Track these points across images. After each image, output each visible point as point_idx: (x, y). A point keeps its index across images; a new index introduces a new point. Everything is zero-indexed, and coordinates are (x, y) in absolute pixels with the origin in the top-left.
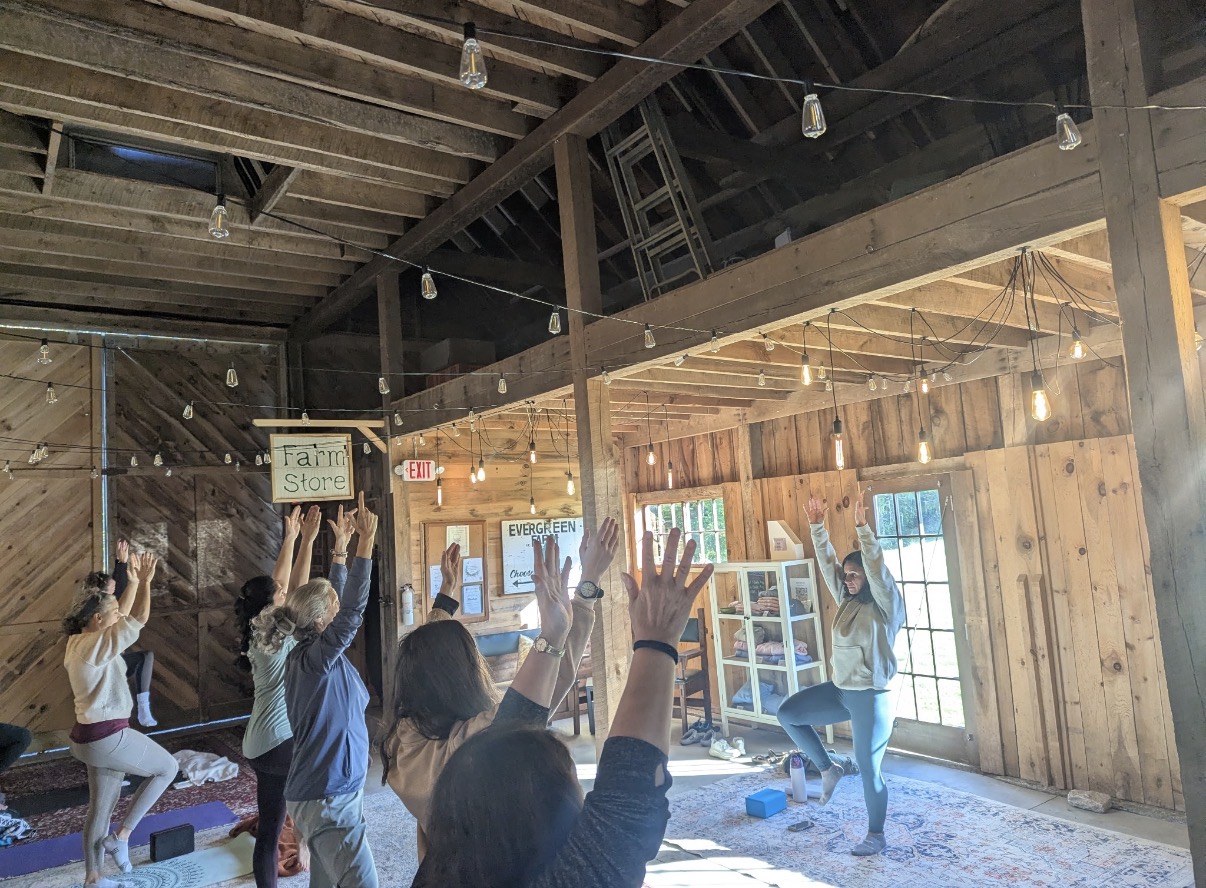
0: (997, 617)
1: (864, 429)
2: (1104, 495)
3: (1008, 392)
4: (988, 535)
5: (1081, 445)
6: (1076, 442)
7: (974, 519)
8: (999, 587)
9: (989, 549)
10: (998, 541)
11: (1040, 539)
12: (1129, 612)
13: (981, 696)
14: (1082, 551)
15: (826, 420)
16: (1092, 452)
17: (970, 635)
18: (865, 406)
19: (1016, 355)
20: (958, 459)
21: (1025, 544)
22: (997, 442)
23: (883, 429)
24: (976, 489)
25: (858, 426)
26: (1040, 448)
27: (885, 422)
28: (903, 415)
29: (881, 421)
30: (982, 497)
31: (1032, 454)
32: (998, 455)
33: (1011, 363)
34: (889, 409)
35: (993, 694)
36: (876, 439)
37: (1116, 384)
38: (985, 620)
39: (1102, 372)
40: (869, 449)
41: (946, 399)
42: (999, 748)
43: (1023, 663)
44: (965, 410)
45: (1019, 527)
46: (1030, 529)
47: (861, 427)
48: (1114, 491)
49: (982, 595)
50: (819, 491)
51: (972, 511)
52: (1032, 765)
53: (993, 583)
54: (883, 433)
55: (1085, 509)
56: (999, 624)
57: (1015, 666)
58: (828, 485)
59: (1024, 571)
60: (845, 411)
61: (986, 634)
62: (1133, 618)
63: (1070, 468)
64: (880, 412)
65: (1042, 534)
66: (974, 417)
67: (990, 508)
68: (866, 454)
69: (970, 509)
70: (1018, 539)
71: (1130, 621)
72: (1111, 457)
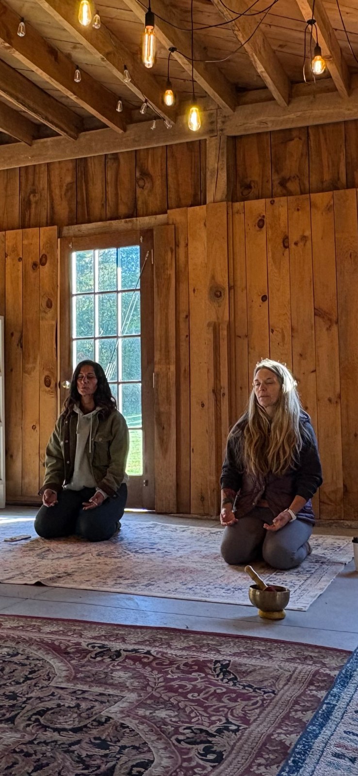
0: (184, 365)
1: (67, 190)
2: (286, 247)
3: (214, 153)
4: (183, 287)
5: (272, 203)
6: (268, 200)
7: (172, 272)
8: (188, 336)
9: (183, 299)
10: (191, 293)
11: (230, 289)
12: (298, 349)
13: (162, 441)
14: (264, 298)
15: (27, 180)
16: (281, 209)
17: (157, 382)
18: (71, 166)
19: (223, 119)
20: (161, 217)
21: (216, 293)
22: (198, 200)
23: (87, 189)
24: (177, 245)
25: (61, 187)
26: (238, 205)
27: (90, 184)
28: (109, 177)
29: (87, 183)
30: (181, 251)
31: (230, 211)
32: (200, 210)
33: (219, 125)
34: (95, 170)
35: (174, 437)
36: (79, 200)
37: (302, 155)
38: (173, 368)
39: (292, 143)
40: (71, 211)
41: (153, 163)
42: (174, 488)
43: (203, 405)
44: (169, 171)
45: (213, 277)
46: (223, 280)
47: (65, 187)
48: (296, 244)
49: (173, 343)
50: (14, 249)
51: (171, 264)
52: (203, 499)
53: (183, 333)
54: (87, 194)
55: (270, 260)
56: (185, 370)
57: (196, 409)
58: (25, 242)
59: (213, 318)
60: (49, 171)
61: (173, 380)
62: (301, 355)
63: (261, 224)
64: (85, 173)
65: (232, 284)
66: (178, 181)
67: (187, 262)
68: (67, 213)
69: (169, 262)
70: (211, 289)
71: (298, 358)
72: (296, 213)
